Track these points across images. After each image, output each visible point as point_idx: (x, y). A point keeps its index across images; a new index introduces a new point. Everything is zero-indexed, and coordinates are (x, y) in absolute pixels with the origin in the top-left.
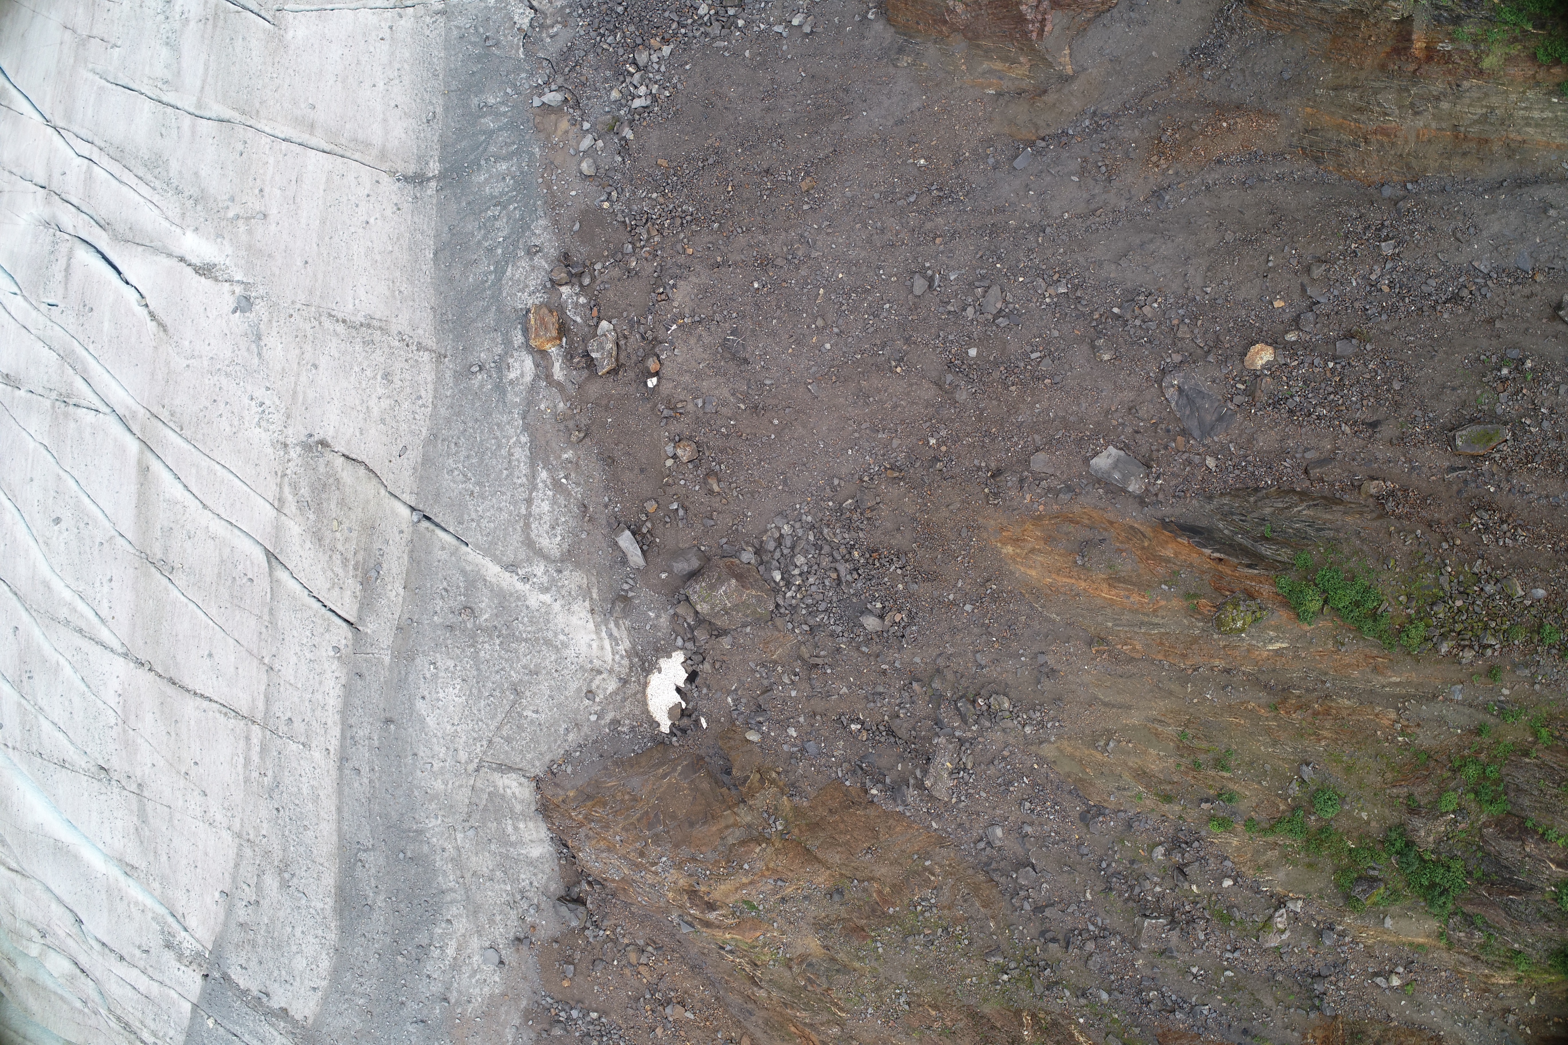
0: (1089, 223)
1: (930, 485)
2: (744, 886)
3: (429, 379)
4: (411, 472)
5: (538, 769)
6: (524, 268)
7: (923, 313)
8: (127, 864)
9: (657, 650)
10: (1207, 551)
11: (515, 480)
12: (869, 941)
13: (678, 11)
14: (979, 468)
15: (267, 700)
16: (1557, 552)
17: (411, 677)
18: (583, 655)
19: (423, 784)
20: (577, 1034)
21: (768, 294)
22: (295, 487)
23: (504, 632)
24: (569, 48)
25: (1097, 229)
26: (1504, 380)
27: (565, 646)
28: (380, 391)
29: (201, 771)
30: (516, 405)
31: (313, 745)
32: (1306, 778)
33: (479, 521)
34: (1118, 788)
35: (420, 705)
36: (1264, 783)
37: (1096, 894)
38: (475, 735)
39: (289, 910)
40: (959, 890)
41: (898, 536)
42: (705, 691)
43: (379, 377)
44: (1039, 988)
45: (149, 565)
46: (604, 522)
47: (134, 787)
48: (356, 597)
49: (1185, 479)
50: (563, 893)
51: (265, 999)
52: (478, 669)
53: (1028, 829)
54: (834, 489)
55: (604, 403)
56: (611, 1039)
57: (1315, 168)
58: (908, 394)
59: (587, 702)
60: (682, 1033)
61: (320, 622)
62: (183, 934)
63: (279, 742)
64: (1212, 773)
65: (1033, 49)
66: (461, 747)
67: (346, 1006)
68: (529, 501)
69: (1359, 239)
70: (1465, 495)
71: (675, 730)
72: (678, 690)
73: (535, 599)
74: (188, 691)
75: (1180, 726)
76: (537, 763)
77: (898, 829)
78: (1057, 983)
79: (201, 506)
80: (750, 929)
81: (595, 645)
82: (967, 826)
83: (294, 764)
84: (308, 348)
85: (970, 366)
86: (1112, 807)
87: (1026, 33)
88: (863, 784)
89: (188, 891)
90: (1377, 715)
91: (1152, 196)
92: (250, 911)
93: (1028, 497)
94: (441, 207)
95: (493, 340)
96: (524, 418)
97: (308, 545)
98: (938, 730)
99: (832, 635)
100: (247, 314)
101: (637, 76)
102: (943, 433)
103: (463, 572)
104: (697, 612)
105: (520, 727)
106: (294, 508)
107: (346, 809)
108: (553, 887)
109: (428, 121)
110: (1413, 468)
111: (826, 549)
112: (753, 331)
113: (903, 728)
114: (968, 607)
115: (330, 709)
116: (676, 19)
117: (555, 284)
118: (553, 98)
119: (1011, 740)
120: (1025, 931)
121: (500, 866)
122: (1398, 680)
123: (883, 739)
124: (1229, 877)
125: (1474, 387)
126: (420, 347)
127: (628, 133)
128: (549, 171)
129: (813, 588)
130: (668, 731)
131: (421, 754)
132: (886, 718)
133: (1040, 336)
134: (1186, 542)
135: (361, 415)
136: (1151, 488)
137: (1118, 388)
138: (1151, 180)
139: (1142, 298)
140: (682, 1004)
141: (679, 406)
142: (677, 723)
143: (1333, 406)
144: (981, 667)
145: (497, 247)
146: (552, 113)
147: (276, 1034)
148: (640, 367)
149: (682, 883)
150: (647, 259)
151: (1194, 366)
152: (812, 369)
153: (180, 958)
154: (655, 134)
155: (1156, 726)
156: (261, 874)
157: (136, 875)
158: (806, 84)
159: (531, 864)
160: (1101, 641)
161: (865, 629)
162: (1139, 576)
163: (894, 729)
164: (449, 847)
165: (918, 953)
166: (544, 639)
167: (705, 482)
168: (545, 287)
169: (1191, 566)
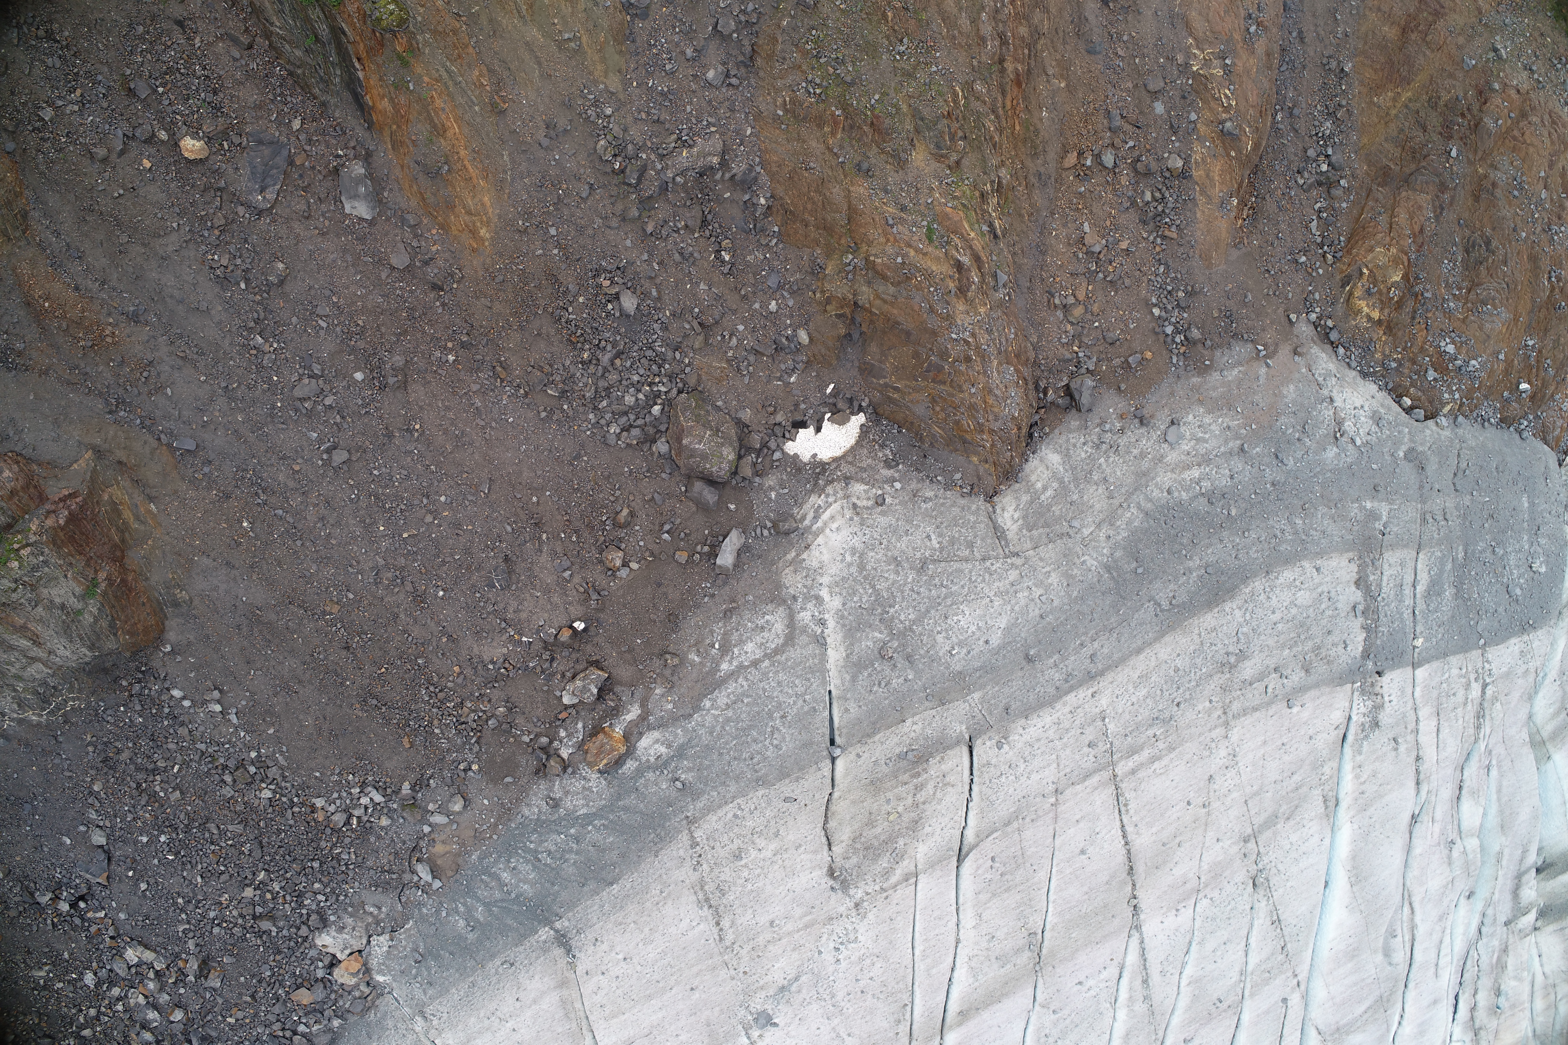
1: (486, 335)
2: (917, 250)
3: (715, 818)
4: (802, 782)
5: (980, 502)
6: (572, 801)
7: (359, 439)
8: (1326, 808)
9: (799, 470)
10: (361, 75)
11: (746, 687)
12: (877, 112)
13: (282, 813)
14: (443, 305)
15: (1087, 776)
17: (977, 664)
19: (1063, 593)
20: (1185, 315)
21: (442, 579)
22: (887, 873)
23: (879, 610)
24: (377, 886)
25: (196, 346)
27: (853, 551)
28: (753, 853)
29: (1192, 794)
30: (685, 730)
31: (1098, 710)
33: (803, 695)
34: (597, 4)
35: (996, 640)
38: (987, 576)
39: (1263, 637)
40: (781, 71)
41: (544, 331)
42: (803, 406)
43: (743, 862)
45: (1042, 958)
46: (727, 588)
47: (1251, 845)
48: (943, 758)
49: (324, 133)
50: (1074, 411)
51: (1360, 608)
52: (928, 611)
53: (689, 52)
54: (551, 412)
55: (628, 656)
56: (1165, 283)
57: (32, 213)
58: (429, 405)
59: (888, 500)
60: (1108, 223)
61: (986, 776)
62: (1354, 718)
63: (1116, 743)
65: (91, 493)
66: (1007, 582)
67: (1312, 532)
68: (755, 663)
69: (55, 140)
71: (856, 409)
72: (818, 430)
73: (833, 603)
74: (1129, 851)
76: (974, 507)
77: (775, 159)
79: (960, 945)
80: (949, 219)
81: (834, 526)
82: (727, 104)
83: (1127, 716)
84: (761, 940)
85: (372, 371)
87: (81, 507)
88: (765, 215)
89: (1311, 738)
91: (140, 322)
92: (1289, 671)
93: (434, 249)
94: (571, 905)
95: (646, 786)
96: (691, 716)
97: (928, 829)
98: (670, 185)
99: (665, 328)
100: (771, 1012)
101: (356, 813)
102: (438, 354)
103: (854, 679)
104: (740, 457)
105: (952, 542)
106: (906, 863)
107: (1134, 645)
108: (1075, 424)
109: (512, 965)
111: (602, 384)
112: (478, 570)
113: (692, 216)
114: (553, 231)
115: (1055, 716)
116: (289, 811)
117: (565, 766)
118: (424, 873)
119: (630, 119)
121: (1087, 480)
123: (716, 225)
126: (694, 844)
127: (406, 788)
128: (483, 835)
129: (642, 371)
130: (862, 414)
131: (1037, 612)
132: (696, 235)
133: (305, 331)
134: (368, 97)
135: (785, 856)
136: (351, 156)
137: (298, 239)
138: (128, 331)
139: (218, 272)
140: (1081, 240)
141: (582, 590)
142: (848, 411)
143: (188, 64)
144: (591, 186)
145: (571, 836)
146: (436, 865)
147: (1385, 578)
148: (576, 646)
149: (961, 307)
150: (489, 701)
151: (238, 193)
152: (470, 498)
153: (1378, 708)
154: (389, 765)
155: (524, 12)
156: (1247, 683)
157: (1330, 794)
158: (258, 665)
159: (1067, 456)
160: (494, 105)
161: (638, 305)
162: (420, 114)
163: (699, 222)
164: (1102, 535)
165: (854, 65)
166: (860, 573)
167: (627, 525)
168: (574, 773)
169: (381, 79)
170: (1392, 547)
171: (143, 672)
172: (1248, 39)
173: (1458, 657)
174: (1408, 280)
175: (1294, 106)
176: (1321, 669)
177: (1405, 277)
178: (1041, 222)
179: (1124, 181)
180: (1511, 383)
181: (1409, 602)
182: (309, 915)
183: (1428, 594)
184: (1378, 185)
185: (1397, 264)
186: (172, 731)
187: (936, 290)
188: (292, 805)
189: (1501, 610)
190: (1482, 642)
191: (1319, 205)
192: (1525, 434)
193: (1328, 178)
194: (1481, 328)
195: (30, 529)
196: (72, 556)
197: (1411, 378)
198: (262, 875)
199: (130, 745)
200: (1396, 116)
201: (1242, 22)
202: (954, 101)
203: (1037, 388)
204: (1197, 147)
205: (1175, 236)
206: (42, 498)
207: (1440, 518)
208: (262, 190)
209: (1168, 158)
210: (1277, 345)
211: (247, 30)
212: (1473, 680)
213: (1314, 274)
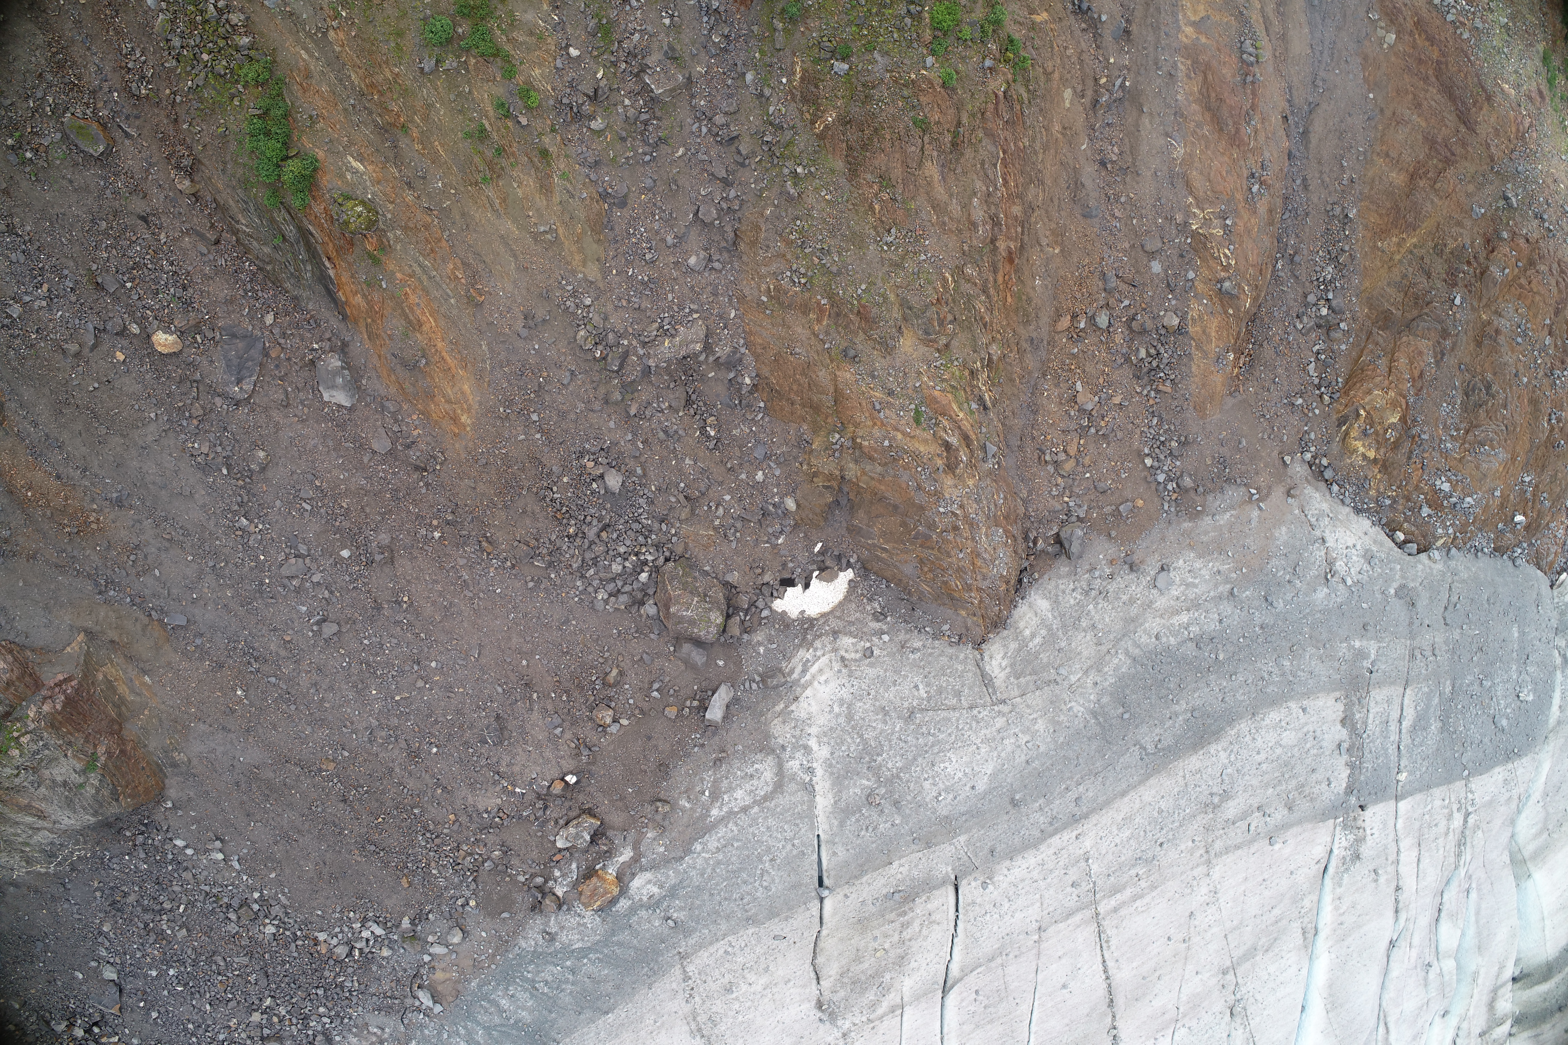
0: (181, 538)
1: (471, 513)
2: (904, 434)
3: (706, 954)
4: (791, 921)
5: (968, 651)
6: (567, 936)
7: (348, 612)
8: (1305, 939)
9: (787, 626)
10: (331, 273)
11: (736, 832)
12: (863, 302)
13: (286, 947)
14: (427, 485)
15: (1070, 915)
16: (117, 11)
17: (963, 809)
18: (839, 682)
19: (1049, 739)
20: (1178, 463)
21: (435, 736)
22: (873, 1006)
23: (867, 759)
24: (380, 1010)
25: (181, 528)
26: (36, 151)
27: (842, 702)
28: (744, 987)
29: (1172, 931)
30: (676, 872)
31: (1081, 852)
32: (433, 62)
33: (791, 840)
34: (572, 196)
35: (982, 785)
36: (467, 90)
37: (674, 147)
38: (974, 724)
39: (1247, 777)
40: (764, 258)
41: (529, 509)
42: (791, 565)
43: (734, 996)
44: (789, 134)
46: (717, 738)
47: (1230, 977)
48: (929, 898)
49: (298, 327)
50: (1064, 557)
51: (1345, 745)
52: (915, 759)
53: (670, 239)
54: (538, 582)
55: (620, 804)
56: (1158, 434)
57: (8, 404)
58: (417, 578)
59: (876, 652)
60: (1101, 381)
61: (971, 914)
62: (1336, 851)
63: (1099, 883)
64: (495, 135)
65: (85, 676)
66: (994, 729)
67: (1300, 673)
68: (745, 810)
69: (25, 337)
70: (135, 112)
71: (844, 566)
72: (807, 586)
73: (821, 752)
74: (1109, 986)
75: (481, 188)
76: (962, 656)
77: (760, 341)
78: (771, 124)
80: (937, 402)
81: (822, 679)
82: (709, 289)
83: (1110, 857)
85: (358, 548)
86: (591, 189)
87: (77, 690)
88: (751, 393)
89: (1292, 873)
90: (343, 46)
91: (124, 507)
92: (1272, 810)
93: (415, 433)
94: (568, 1032)
95: (639, 923)
96: (682, 858)
97: (913, 964)
98: (653, 369)
99: (651, 502)
101: (358, 945)
102: (423, 532)
103: (842, 824)
104: (728, 617)
105: (940, 691)
106: (892, 995)
107: (1119, 789)
108: (1064, 570)
110: (151, 165)
111: (589, 555)
112: (470, 729)
113: (677, 396)
114: (535, 417)
115: (1039, 858)
116: (293, 945)
117: (560, 904)
118: (425, 999)
119: (610, 307)
120: (752, 180)
121: (1075, 627)
122: (302, 52)
123: (701, 404)
124: (568, 54)
125: (58, 168)
126: (687, 978)
127: (406, 923)
128: (482, 965)
129: (628, 543)
130: (850, 570)
131: (1023, 758)
132: (681, 414)
133: (290, 513)
134: (340, 293)
135: (774, 990)
136: (327, 348)
137: (277, 427)
138: (112, 516)
139: (199, 459)
140: (1074, 399)
141: (573, 745)
142: (836, 568)
143: (155, 260)
144: (572, 373)
145: (568, 968)
146: (436, 991)
147: (1371, 716)
148: (569, 795)
149: (949, 481)
150: (485, 845)
151: (214, 385)
152: (461, 662)
153: (1360, 841)
154: (389, 903)
155: (498, 206)
156: (1230, 822)
157: (1309, 926)
158: (258, 817)
159: (1056, 602)
160: (470, 299)
161: (624, 482)
162: (394, 310)
163: (683, 402)
164: (1089, 681)
165: (840, 254)
166: (848, 723)
167: (617, 684)
168: (569, 909)
169: (352, 276)
170: (1379, 684)
171: (146, 825)
172: (1250, 200)
173: (1441, 788)
174: (1406, 422)
175: (1296, 253)
176: (1304, 806)
177: (1403, 419)
178: (1032, 383)
179: (1119, 339)
180: (1506, 516)
181: (1394, 737)
182: (315, 1036)
183: (1414, 729)
184: (1379, 328)
185: (1395, 407)
186: (176, 875)
187: (924, 469)
188: (296, 938)
189: (1486, 740)
190: (1466, 772)
191: (1317, 347)
192: (1519, 562)
193: (1328, 321)
194: (1477, 468)
195: (28, 716)
196: (71, 734)
197: (1404, 514)
198: (268, 1002)
199: (136, 889)
200: (1400, 261)
201: (1245, 182)
202: (943, 287)
203: (1026, 538)
204: (1194, 305)
205: (1169, 390)
206: (38, 684)
207: (1428, 653)
208: (239, 382)
209: (1164, 315)
210: (1270, 487)
211: (212, 226)
212: (1455, 810)
213: (1310, 415)
